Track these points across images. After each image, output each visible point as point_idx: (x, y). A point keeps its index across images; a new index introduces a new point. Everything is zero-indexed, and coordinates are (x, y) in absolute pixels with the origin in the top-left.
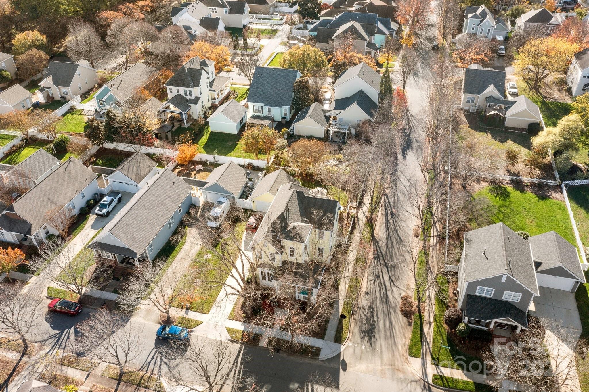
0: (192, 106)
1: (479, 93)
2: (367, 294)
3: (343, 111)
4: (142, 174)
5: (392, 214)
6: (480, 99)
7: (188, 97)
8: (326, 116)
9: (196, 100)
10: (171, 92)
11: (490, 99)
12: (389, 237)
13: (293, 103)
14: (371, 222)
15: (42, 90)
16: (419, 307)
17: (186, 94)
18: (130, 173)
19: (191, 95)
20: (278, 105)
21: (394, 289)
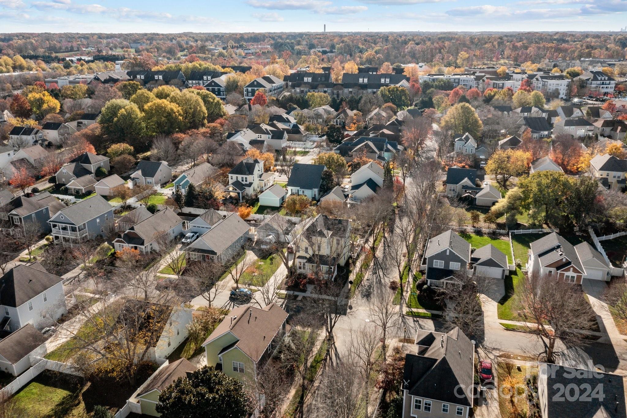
0: (247, 188)
1: (457, 183)
2: (367, 280)
3: (357, 191)
4: (214, 221)
5: (388, 246)
6: (458, 186)
7: (244, 183)
8: (344, 195)
9: (250, 185)
10: (232, 179)
11: (465, 187)
12: (385, 256)
13: (321, 187)
14: (373, 249)
15: (133, 179)
16: (401, 285)
17: (243, 181)
18: (206, 219)
19: (246, 181)
20: (310, 188)
21: (386, 278)
